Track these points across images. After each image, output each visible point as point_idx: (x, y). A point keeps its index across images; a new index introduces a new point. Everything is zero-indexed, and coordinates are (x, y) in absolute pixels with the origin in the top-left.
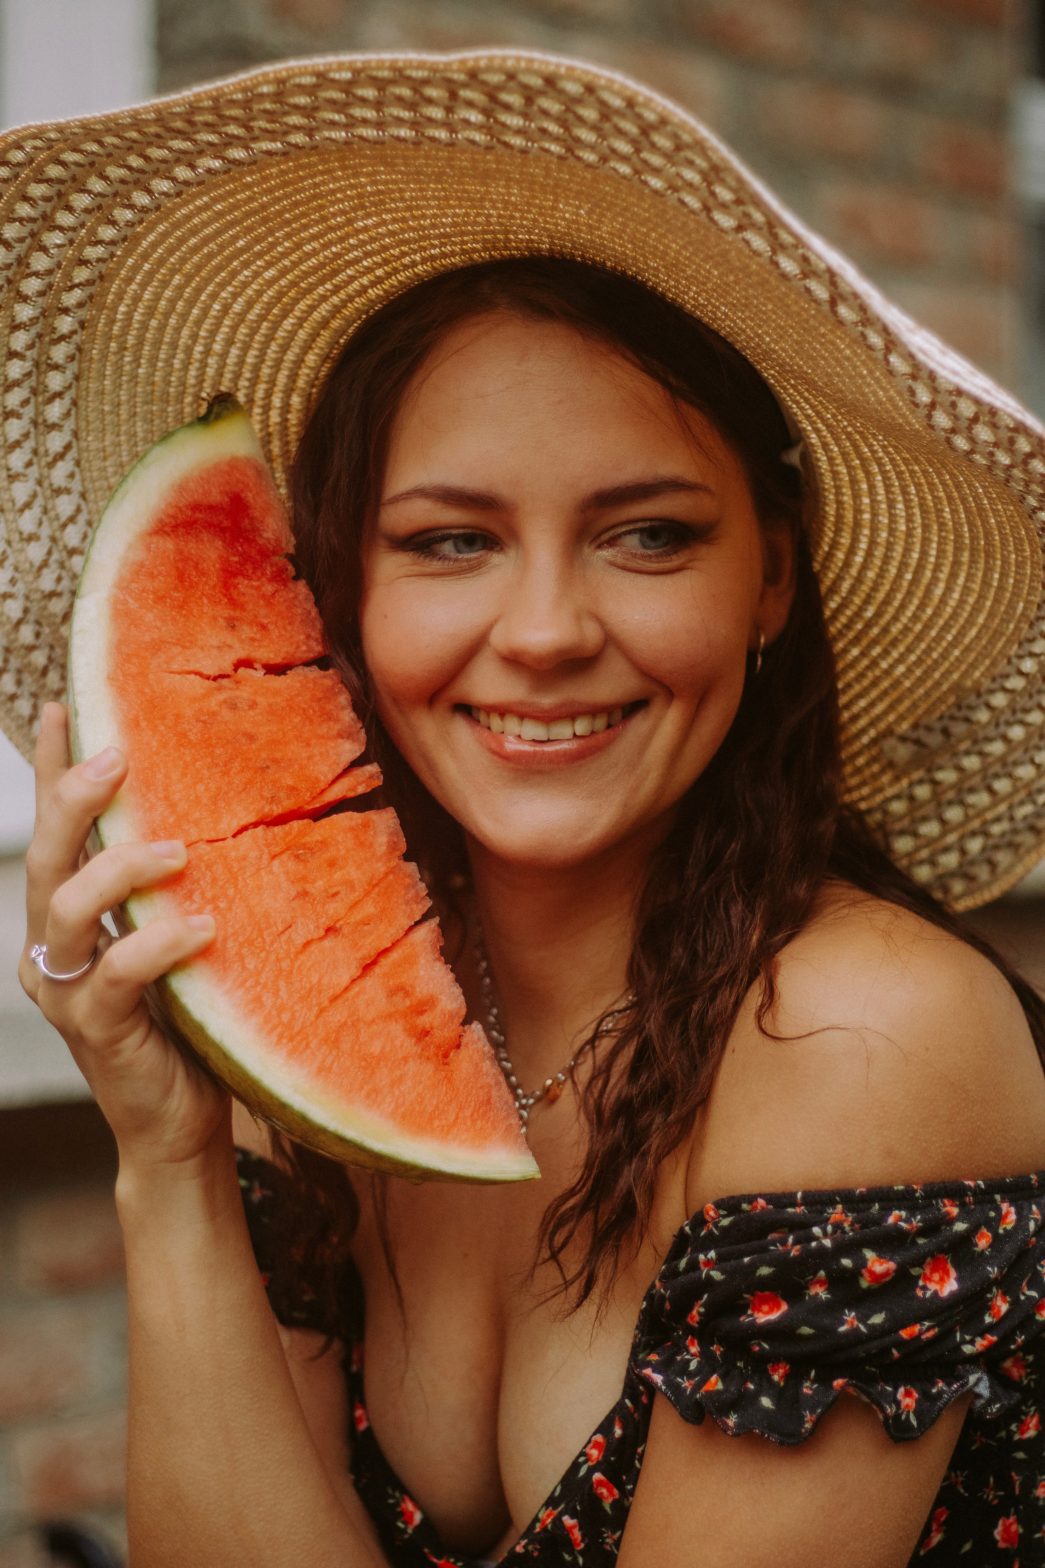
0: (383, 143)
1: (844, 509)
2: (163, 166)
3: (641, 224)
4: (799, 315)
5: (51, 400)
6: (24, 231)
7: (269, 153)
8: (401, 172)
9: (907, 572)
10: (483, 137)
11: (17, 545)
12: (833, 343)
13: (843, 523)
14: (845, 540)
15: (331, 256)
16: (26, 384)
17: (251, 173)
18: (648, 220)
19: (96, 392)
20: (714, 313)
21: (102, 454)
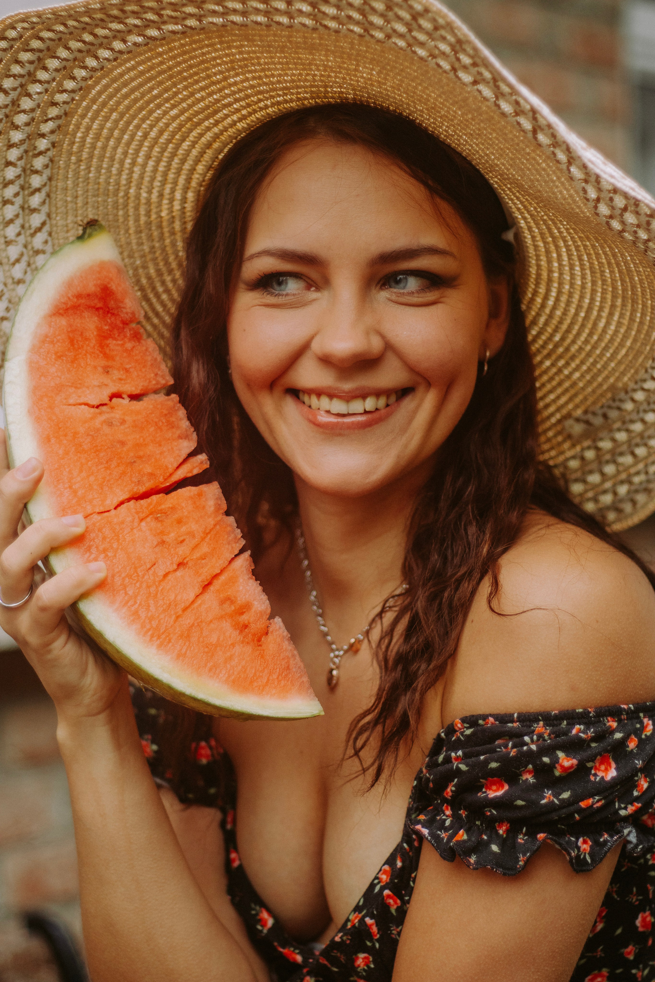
0: (247, 26)
1: (541, 270)
2: (105, 41)
3: (413, 81)
4: (513, 140)
5: (33, 193)
6: (16, 83)
7: (173, 32)
8: (258, 46)
9: (581, 312)
10: (311, 21)
11: (11, 286)
12: (534, 159)
13: (541, 279)
14: (542, 290)
15: (213, 101)
16: (17, 183)
17: (162, 45)
18: (416, 77)
19: (62, 189)
20: (459, 140)
21: (65, 229)
